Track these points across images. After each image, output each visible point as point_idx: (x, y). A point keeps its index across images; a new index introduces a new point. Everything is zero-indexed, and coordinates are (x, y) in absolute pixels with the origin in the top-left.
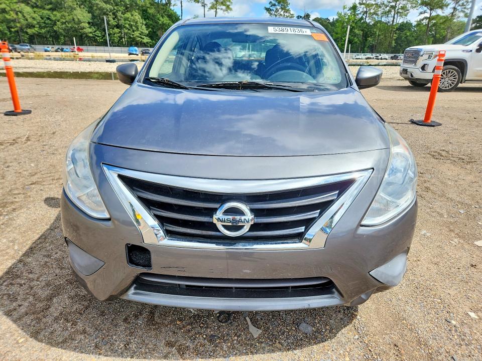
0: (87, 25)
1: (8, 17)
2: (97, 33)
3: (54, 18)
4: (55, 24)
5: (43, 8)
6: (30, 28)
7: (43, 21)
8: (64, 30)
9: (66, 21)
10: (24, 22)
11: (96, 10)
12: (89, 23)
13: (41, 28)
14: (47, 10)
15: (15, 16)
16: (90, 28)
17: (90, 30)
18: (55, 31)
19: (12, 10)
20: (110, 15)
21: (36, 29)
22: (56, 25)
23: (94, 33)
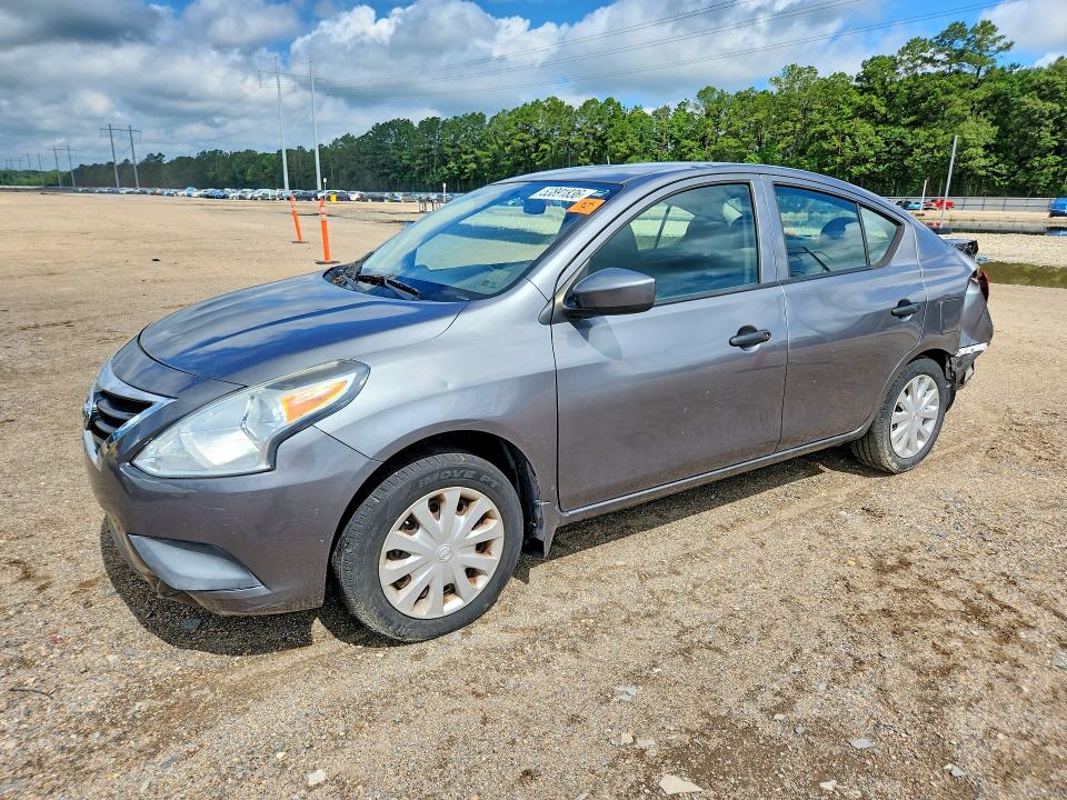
0: (981, 151)
1: (825, 146)
2: (999, 168)
3: (909, 142)
4: (910, 153)
5: (896, 123)
6: (858, 165)
7: (887, 149)
8: (925, 165)
9: (935, 147)
10: (849, 153)
11: (1016, 116)
12: (986, 147)
13: (879, 162)
14: (904, 126)
15: (838, 144)
16: (985, 157)
17: (983, 162)
18: (905, 168)
19: (836, 133)
20: (1047, 126)
21: (868, 166)
22: (911, 155)
23: (991, 169)
